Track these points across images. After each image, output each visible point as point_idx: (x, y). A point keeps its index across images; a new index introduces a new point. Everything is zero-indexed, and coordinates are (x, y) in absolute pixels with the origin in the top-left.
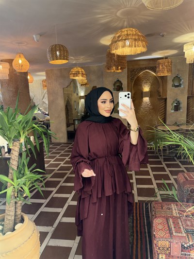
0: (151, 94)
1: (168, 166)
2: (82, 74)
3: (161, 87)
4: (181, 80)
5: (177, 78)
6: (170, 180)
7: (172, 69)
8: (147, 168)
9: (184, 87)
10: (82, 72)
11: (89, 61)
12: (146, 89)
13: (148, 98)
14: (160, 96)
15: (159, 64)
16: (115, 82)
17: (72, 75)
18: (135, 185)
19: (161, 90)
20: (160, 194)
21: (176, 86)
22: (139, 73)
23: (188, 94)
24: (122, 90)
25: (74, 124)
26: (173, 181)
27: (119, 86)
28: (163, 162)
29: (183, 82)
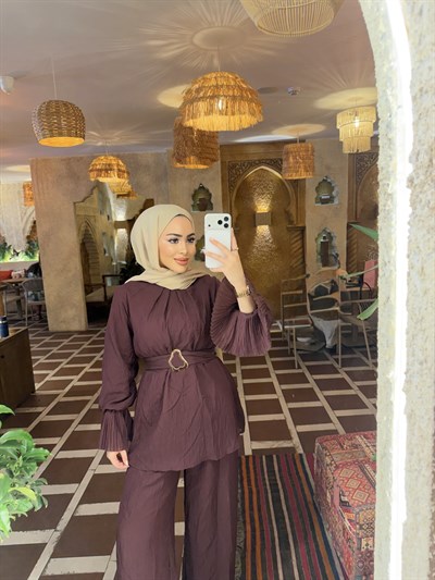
0: (272, 219)
1: (313, 370)
2: (119, 170)
3: (293, 203)
4: (333, 189)
5: (326, 184)
6: (319, 400)
7: (316, 165)
8: (270, 376)
9: (340, 204)
12: (263, 207)
13: (267, 227)
14: (291, 222)
15: (287, 153)
16: (195, 192)
19: (293, 210)
20: (298, 433)
21: (324, 202)
22: (246, 172)
23: (349, 218)
24: (212, 209)
25: (105, 286)
26: (323, 403)
27: (204, 199)
28: (301, 363)
29: (337, 193)
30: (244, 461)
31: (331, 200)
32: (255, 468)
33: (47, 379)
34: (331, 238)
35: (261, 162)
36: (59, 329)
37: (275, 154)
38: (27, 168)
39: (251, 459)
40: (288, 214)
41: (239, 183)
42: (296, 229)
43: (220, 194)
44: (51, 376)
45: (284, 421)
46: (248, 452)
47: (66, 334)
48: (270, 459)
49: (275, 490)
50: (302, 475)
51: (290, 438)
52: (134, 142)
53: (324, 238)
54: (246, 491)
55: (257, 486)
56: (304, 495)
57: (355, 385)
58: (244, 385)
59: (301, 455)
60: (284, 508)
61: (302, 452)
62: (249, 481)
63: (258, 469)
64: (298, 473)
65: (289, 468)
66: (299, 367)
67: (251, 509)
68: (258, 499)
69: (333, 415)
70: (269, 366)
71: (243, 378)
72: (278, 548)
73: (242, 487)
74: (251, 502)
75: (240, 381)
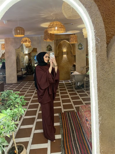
0: (67, 53)
1: (78, 92)
2: (29, 41)
4: (82, 46)
5: (80, 45)
6: (80, 99)
7: (78, 40)
8: (67, 94)
9: (84, 50)
10: (29, 40)
11: (32, 34)
12: (65, 50)
13: (66, 55)
14: (72, 54)
15: (71, 37)
16: (48, 46)
17: (23, 42)
18: (61, 103)
19: (72, 51)
20: (75, 107)
21: (80, 49)
22: (60, 41)
23: (86, 53)
24: (52, 51)
25: (22, 71)
26: (81, 100)
27: (50, 48)
28: (75, 90)
29: (83, 47)
30: (62, 114)
35: (64, 39)
36: (9, 83)
37: (68, 37)
39: (64, 113)
40: (71, 52)
41: (59, 44)
42: (73, 56)
43: (54, 47)
45: (72, 104)
46: (63, 111)
47: (11, 84)
48: (68, 113)
49: (70, 121)
50: (76, 117)
51: (73, 108)
55: (66, 120)
56: (77, 122)
57: (89, 95)
60: (73, 125)
61: (76, 111)
62: (64, 119)
63: (66, 116)
64: (75, 116)
66: (75, 91)
67: (65, 125)
68: (66, 122)
69: (84, 103)
70: (67, 91)
72: (71, 134)
73: (62, 120)
74: (64, 123)
75: (60, 95)
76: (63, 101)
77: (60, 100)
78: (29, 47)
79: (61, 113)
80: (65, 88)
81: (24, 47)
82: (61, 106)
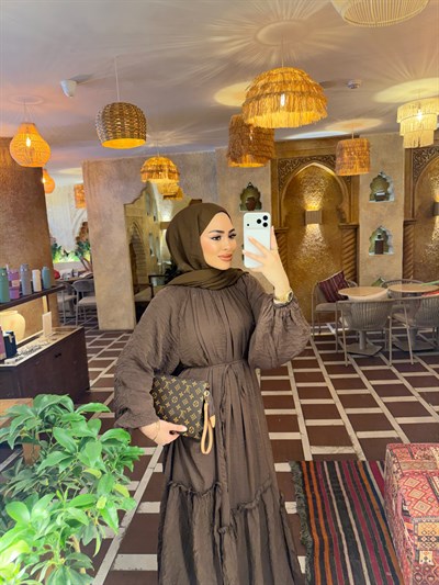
0: (323, 217)
1: (370, 375)
2: (170, 171)
3: (346, 200)
4: (388, 185)
6: (377, 406)
7: (371, 160)
8: (324, 381)
10: (169, 166)
12: (313, 204)
13: (317, 225)
14: (343, 220)
15: (342, 150)
17: (147, 175)
18: (301, 419)
19: (345, 207)
20: (359, 440)
21: (379, 198)
22: (296, 169)
23: (405, 216)
24: (260, 208)
25: (151, 286)
26: (382, 409)
27: (252, 198)
28: (356, 367)
29: (393, 190)
30: (304, 465)
31: (385, 197)
32: (316, 474)
33: (100, 376)
34: (387, 237)
35: (312, 159)
36: (109, 328)
37: (328, 151)
38: (79, 171)
39: (312, 464)
40: (340, 212)
41: (290, 180)
42: (348, 227)
43: (269, 192)
44: (104, 373)
45: (343, 427)
46: (308, 457)
47: (116, 333)
48: (331, 465)
49: (340, 498)
50: (366, 483)
51: (350, 444)
52: (186, 142)
53: (379, 237)
54: (310, 496)
55: (320, 493)
56: (372, 506)
57: (416, 391)
58: (298, 388)
59: (364, 462)
60: (351, 517)
61: (364, 459)
62: (312, 487)
63: (320, 476)
64: (362, 481)
65: (352, 475)
66: (355, 372)
67: (317, 516)
68: (323, 504)
69: (395, 422)
70: (322, 369)
71: (296, 381)
72: (347, 556)
73: (305, 493)
74: (316, 508)
75: (294, 385)
76: (309, 412)
77: (294, 408)
78: (174, 196)
79: (299, 463)
80: (314, 355)
81: (158, 197)
82: (298, 431)
